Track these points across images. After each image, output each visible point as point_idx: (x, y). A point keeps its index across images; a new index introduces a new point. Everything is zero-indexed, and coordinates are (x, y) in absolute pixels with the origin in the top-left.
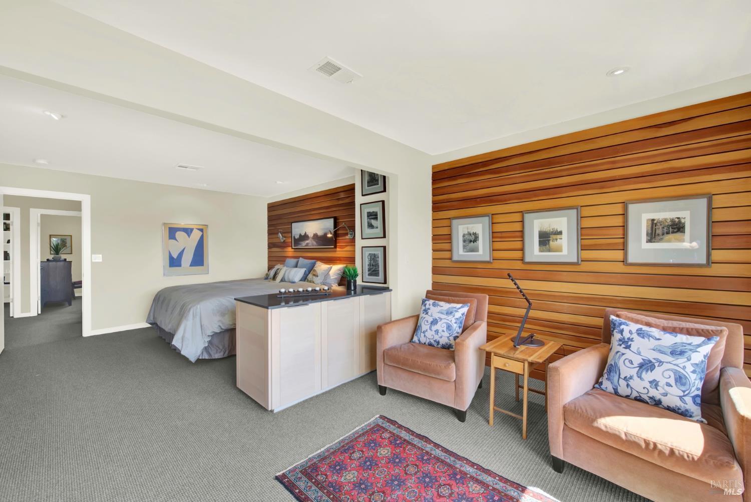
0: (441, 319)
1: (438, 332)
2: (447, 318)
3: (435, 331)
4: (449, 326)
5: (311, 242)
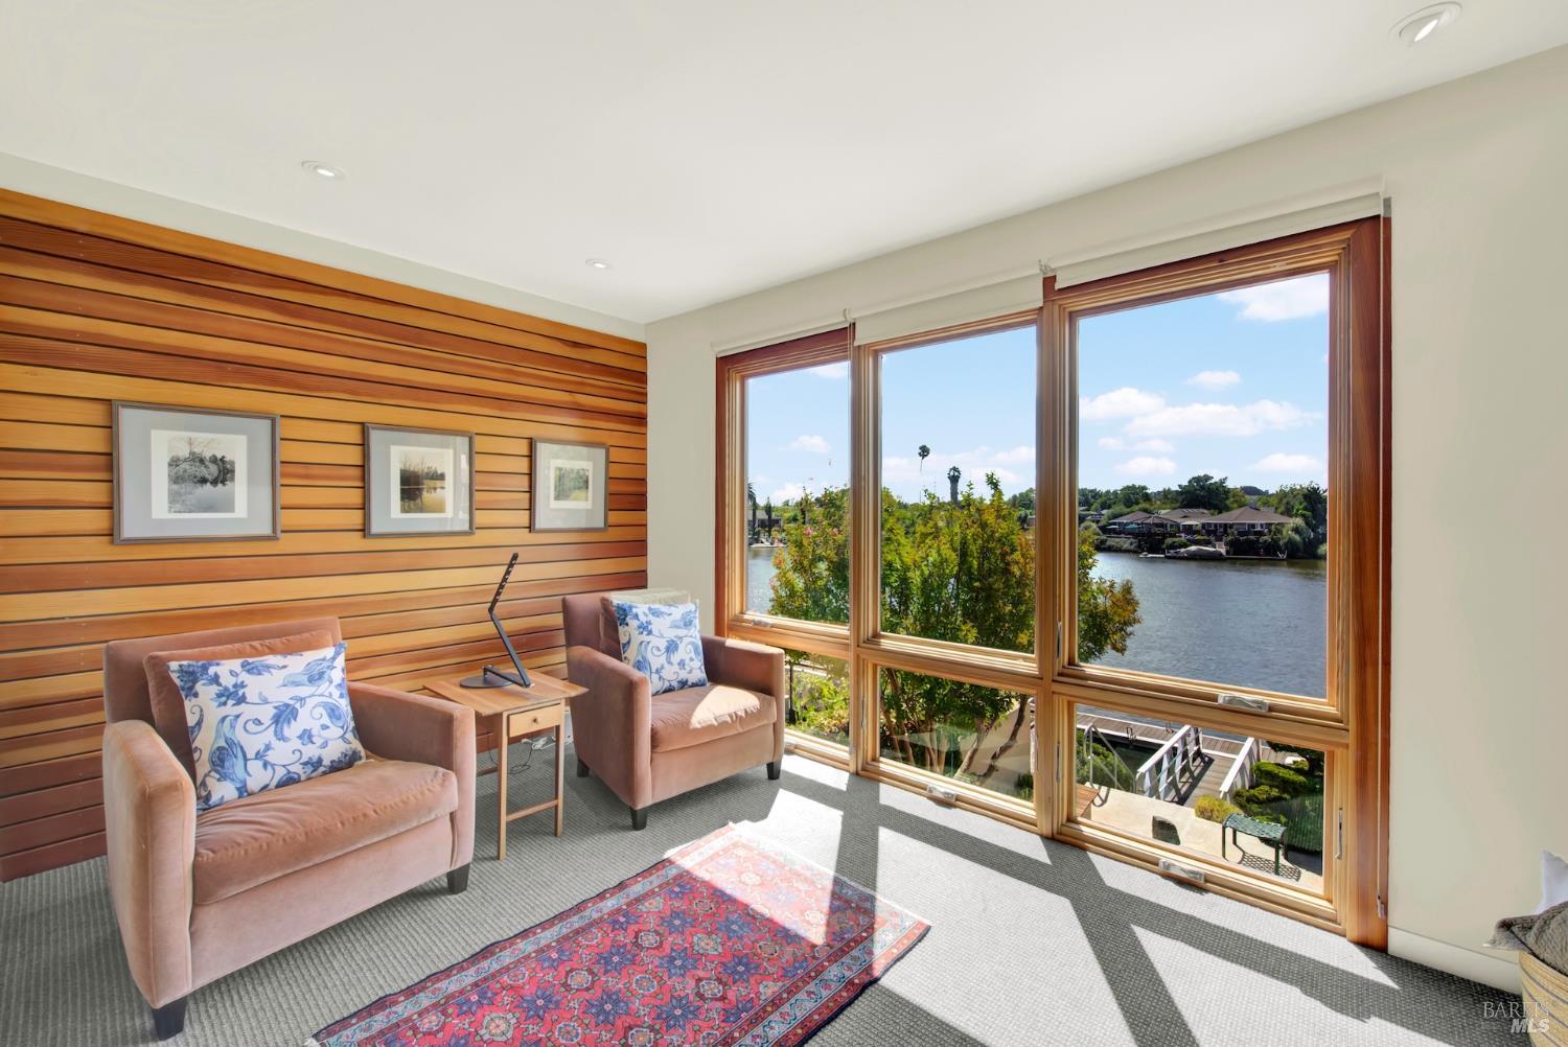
0: (302, 700)
1: (310, 737)
2: (318, 692)
3: (300, 737)
4: (332, 710)
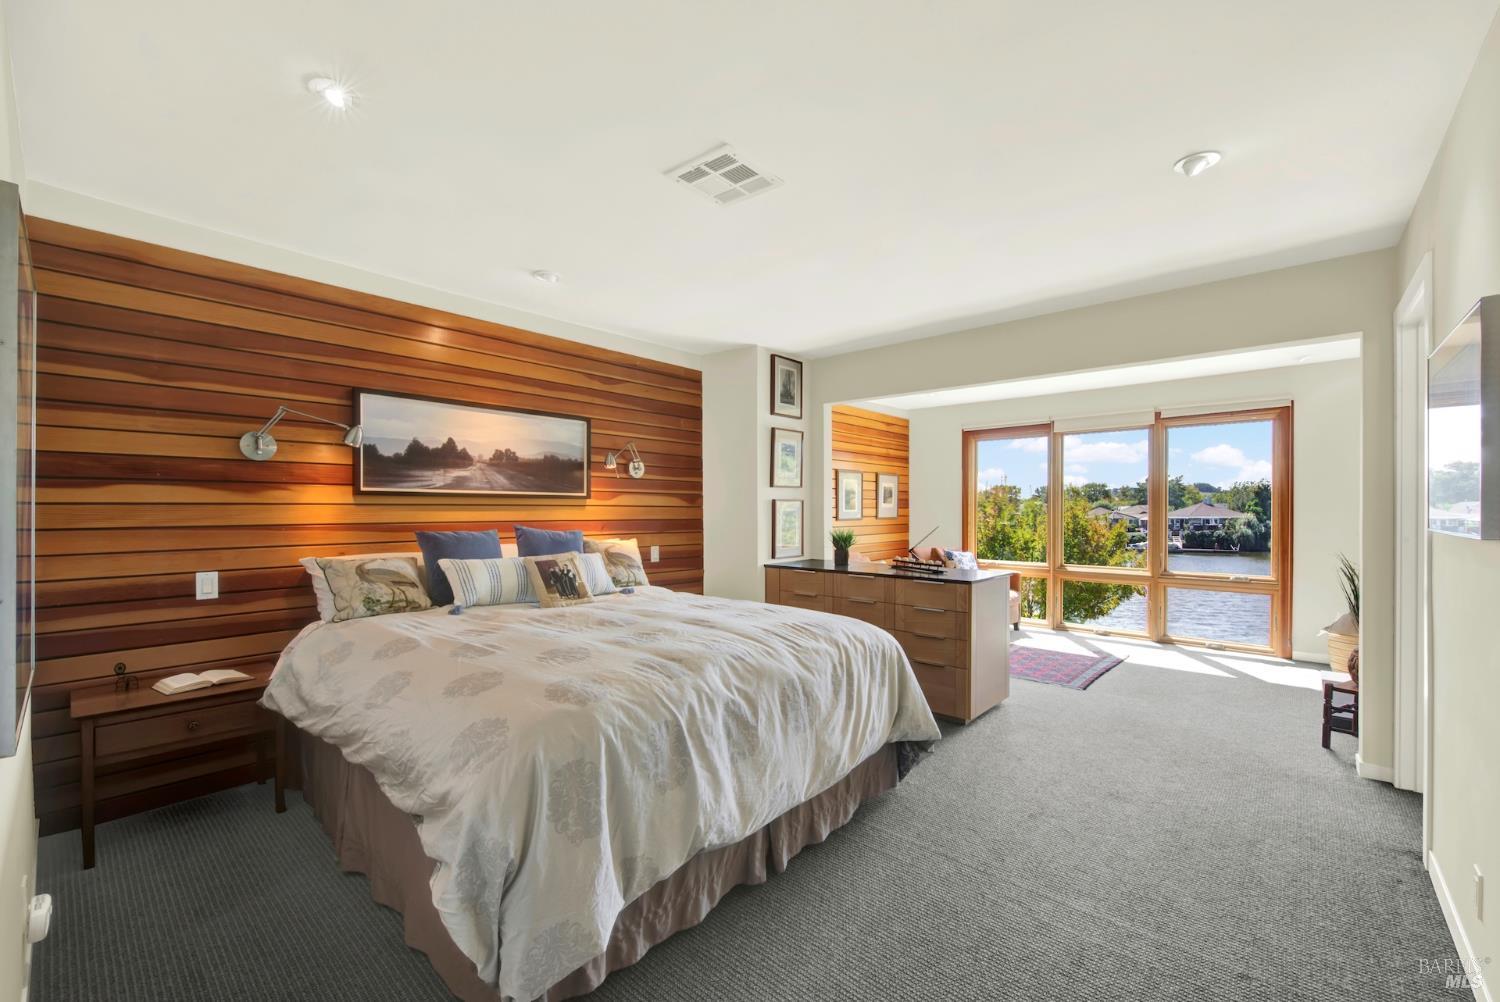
5: (484, 474)
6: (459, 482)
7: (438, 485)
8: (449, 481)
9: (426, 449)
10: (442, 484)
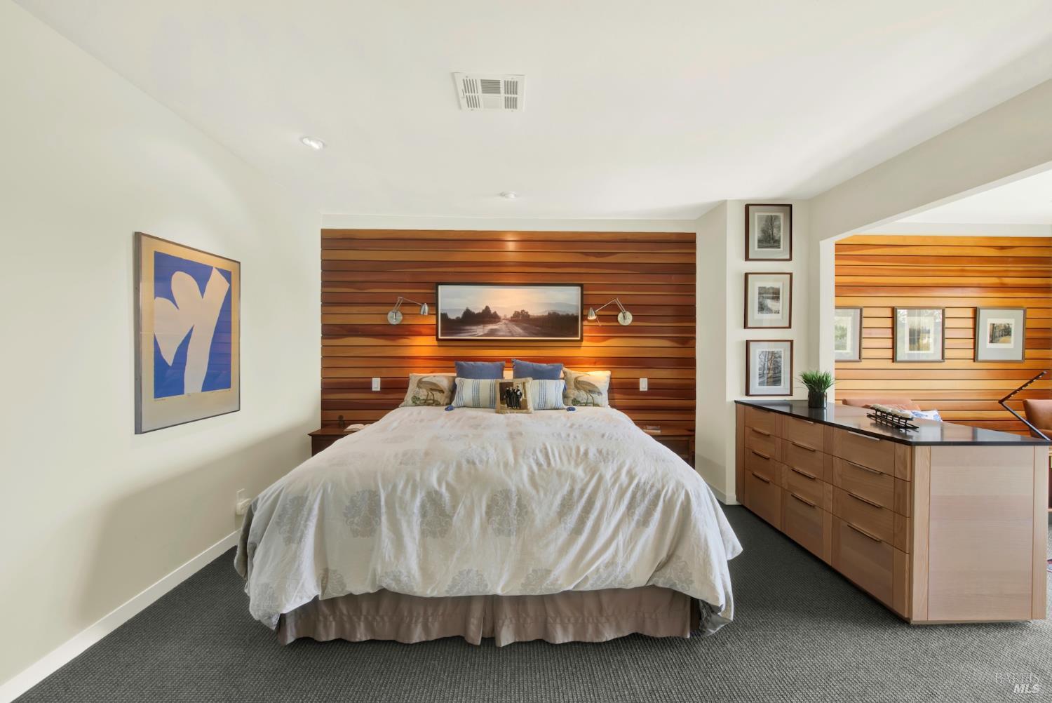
5: (507, 327)
6: (492, 332)
7: (480, 334)
8: (486, 332)
9: (474, 313)
10: (482, 334)
